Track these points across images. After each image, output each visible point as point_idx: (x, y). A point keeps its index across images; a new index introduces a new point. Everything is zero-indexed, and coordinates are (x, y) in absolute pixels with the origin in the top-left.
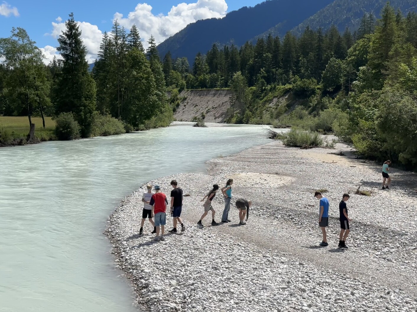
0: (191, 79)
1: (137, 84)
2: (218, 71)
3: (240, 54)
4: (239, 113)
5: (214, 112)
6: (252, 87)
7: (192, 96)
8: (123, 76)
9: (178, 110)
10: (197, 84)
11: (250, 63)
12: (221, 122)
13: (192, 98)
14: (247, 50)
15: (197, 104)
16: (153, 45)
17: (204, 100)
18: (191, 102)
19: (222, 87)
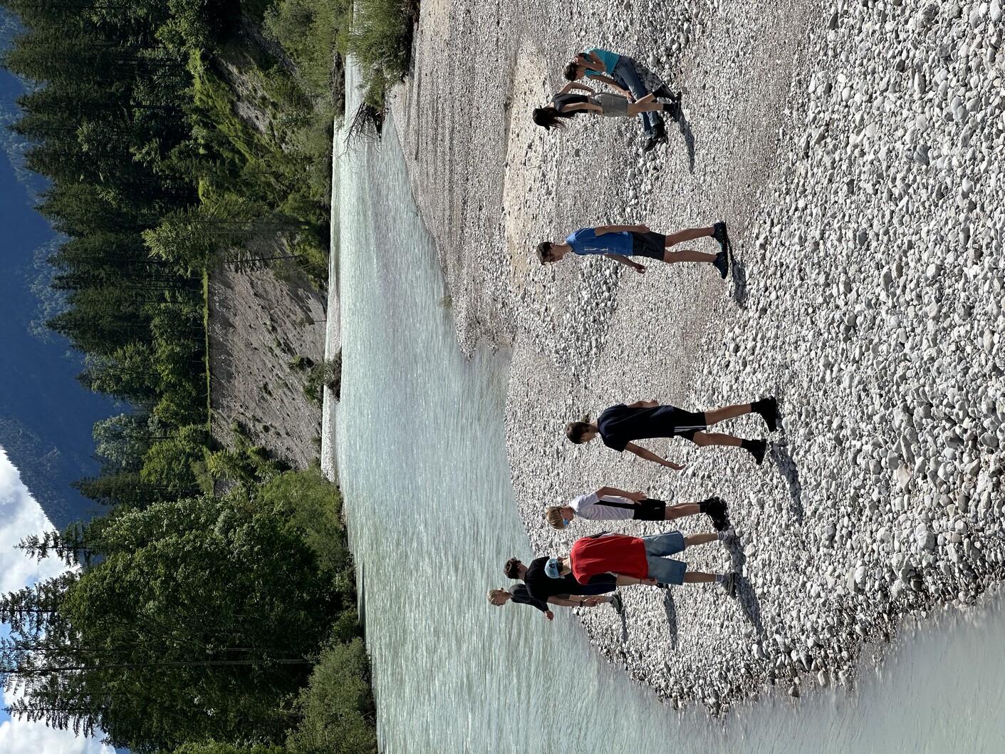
0: (173, 407)
1: (192, 600)
2: (141, 313)
3: (81, 234)
4: (292, 237)
5: (289, 325)
6: (200, 193)
7: (232, 405)
8: (162, 649)
9: (282, 452)
10: (188, 386)
11: (114, 199)
12: (324, 301)
13: (238, 405)
14: (69, 210)
15: (261, 384)
16: (52, 543)
17: (245, 360)
18: (252, 405)
19: (198, 299)
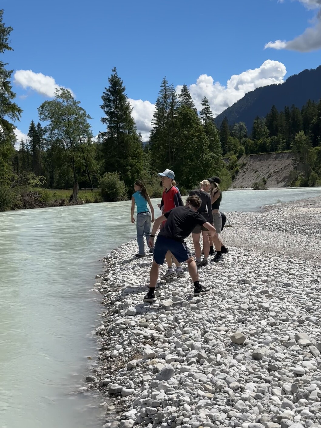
0: (250, 144)
2: (279, 133)
3: (302, 113)
4: (304, 176)
5: (276, 177)
6: (317, 147)
7: (251, 161)
9: (238, 177)
10: (257, 148)
11: (313, 122)
12: (284, 186)
13: (251, 163)
14: (309, 109)
15: (258, 170)
16: (206, 107)
17: (265, 164)
18: (251, 168)
19: (283, 149)
